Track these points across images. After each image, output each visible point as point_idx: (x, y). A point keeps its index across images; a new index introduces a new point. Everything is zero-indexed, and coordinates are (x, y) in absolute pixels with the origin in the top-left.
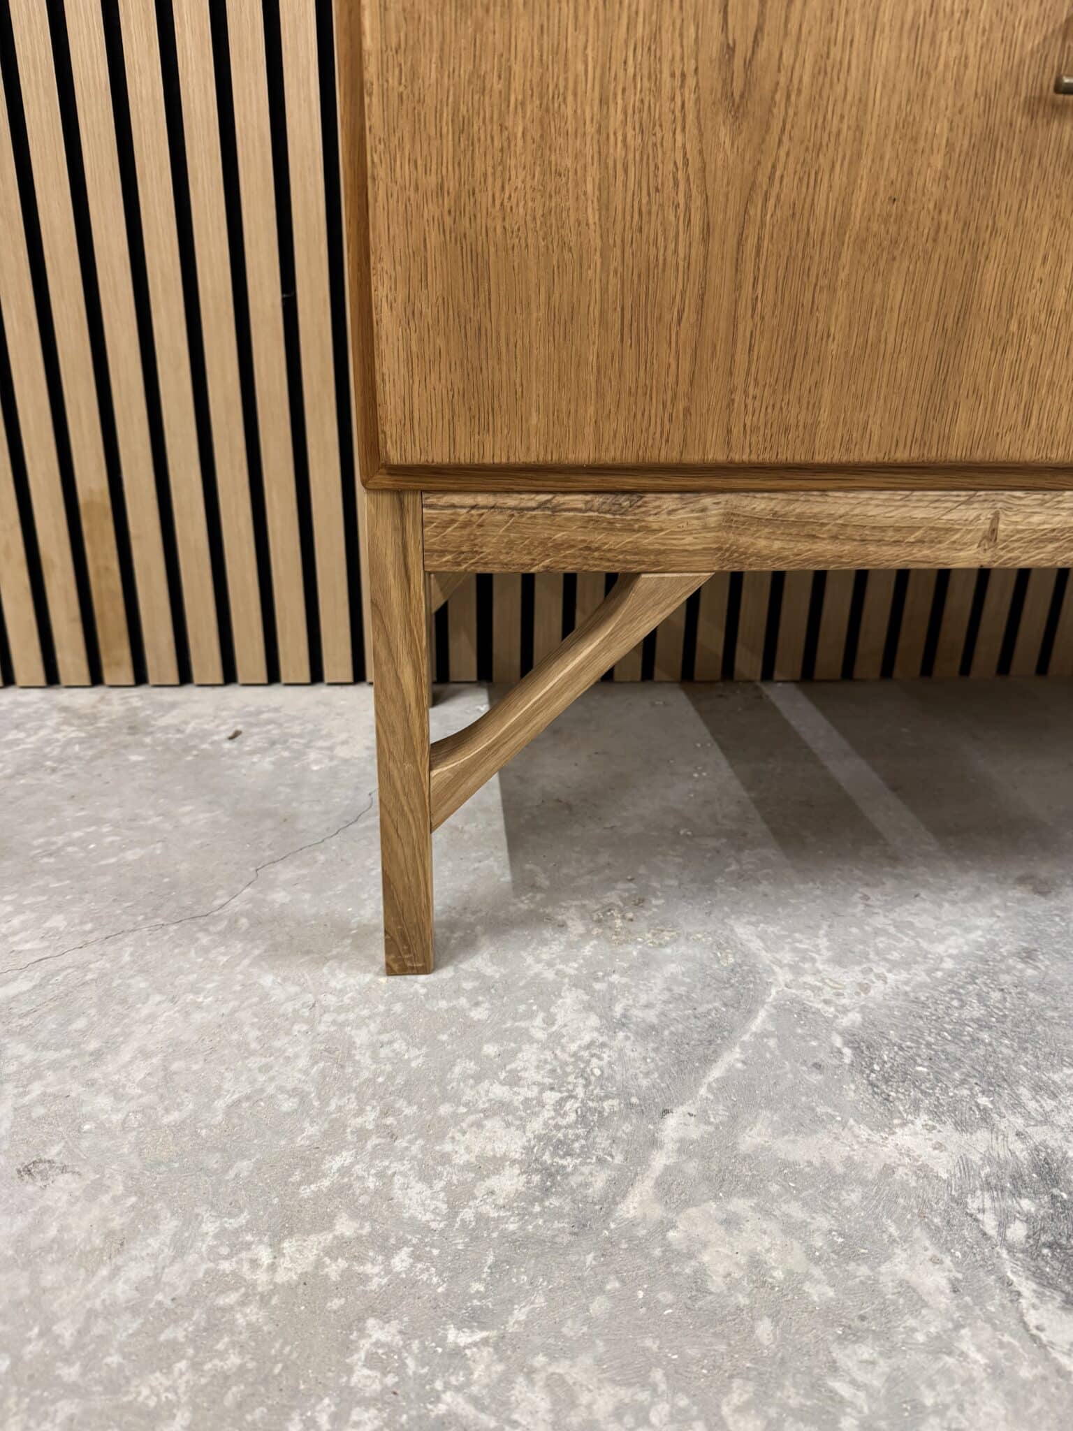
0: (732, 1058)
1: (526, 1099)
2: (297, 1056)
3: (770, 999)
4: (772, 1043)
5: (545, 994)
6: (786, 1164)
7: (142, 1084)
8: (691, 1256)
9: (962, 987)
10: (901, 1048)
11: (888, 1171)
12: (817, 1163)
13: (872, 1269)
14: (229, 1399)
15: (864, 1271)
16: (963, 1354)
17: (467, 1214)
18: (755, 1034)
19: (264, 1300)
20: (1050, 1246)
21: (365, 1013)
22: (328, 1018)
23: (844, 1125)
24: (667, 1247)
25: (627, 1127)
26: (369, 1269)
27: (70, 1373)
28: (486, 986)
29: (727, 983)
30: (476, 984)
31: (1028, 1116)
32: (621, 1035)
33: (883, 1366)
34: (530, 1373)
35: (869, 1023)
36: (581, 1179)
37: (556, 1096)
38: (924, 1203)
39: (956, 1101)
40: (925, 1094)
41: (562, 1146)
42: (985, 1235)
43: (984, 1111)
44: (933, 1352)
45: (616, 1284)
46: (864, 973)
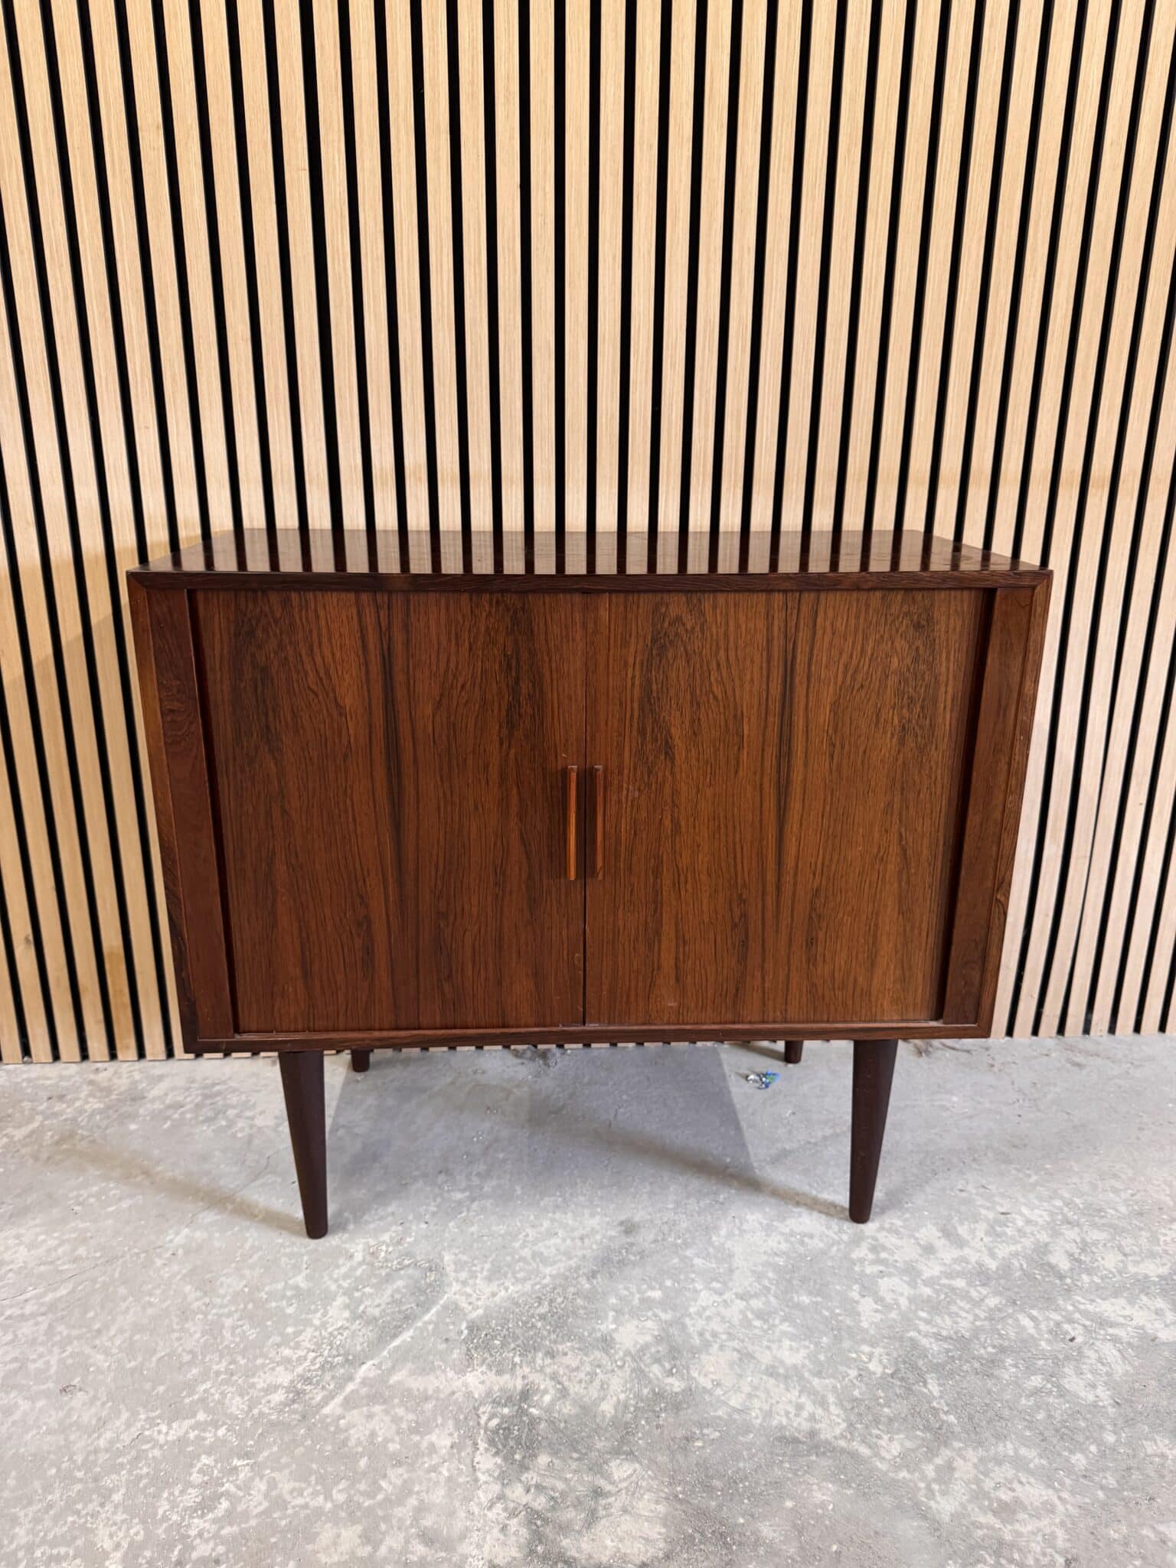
0: (407, 1336)
1: (298, 1359)
2: (195, 1332)
3: (442, 1302)
4: (431, 1327)
5: (328, 1298)
6: (409, 1390)
7: (119, 1347)
8: (346, 1431)
9: (544, 1295)
10: (493, 1330)
11: (453, 1393)
12: (421, 1389)
13: (422, 1438)
14: (141, 1485)
15: (416, 1438)
16: (440, 1473)
17: (256, 1411)
18: (426, 1323)
19: (161, 1447)
20: (504, 1429)
21: (233, 1309)
22: (214, 1311)
23: (444, 1371)
24: (337, 1427)
25: (342, 1371)
26: (207, 1435)
27: (80, 1474)
28: (299, 1294)
29: (423, 1292)
30: (293, 1292)
31: (534, 1370)
32: (358, 1322)
33: (405, 1476)
34: (261, 1478)
35: (486, 1316)
36: (311, 1395)
37: (314, 1355)
38: (460, 1409)
39: (504, 1359)
40: (491, 1355)
41: (307, 1380)
42: (479, 1424)
43: (514, 1365)
44: (429, 1471)
45: (309, 1442)
46: (499, 1286)
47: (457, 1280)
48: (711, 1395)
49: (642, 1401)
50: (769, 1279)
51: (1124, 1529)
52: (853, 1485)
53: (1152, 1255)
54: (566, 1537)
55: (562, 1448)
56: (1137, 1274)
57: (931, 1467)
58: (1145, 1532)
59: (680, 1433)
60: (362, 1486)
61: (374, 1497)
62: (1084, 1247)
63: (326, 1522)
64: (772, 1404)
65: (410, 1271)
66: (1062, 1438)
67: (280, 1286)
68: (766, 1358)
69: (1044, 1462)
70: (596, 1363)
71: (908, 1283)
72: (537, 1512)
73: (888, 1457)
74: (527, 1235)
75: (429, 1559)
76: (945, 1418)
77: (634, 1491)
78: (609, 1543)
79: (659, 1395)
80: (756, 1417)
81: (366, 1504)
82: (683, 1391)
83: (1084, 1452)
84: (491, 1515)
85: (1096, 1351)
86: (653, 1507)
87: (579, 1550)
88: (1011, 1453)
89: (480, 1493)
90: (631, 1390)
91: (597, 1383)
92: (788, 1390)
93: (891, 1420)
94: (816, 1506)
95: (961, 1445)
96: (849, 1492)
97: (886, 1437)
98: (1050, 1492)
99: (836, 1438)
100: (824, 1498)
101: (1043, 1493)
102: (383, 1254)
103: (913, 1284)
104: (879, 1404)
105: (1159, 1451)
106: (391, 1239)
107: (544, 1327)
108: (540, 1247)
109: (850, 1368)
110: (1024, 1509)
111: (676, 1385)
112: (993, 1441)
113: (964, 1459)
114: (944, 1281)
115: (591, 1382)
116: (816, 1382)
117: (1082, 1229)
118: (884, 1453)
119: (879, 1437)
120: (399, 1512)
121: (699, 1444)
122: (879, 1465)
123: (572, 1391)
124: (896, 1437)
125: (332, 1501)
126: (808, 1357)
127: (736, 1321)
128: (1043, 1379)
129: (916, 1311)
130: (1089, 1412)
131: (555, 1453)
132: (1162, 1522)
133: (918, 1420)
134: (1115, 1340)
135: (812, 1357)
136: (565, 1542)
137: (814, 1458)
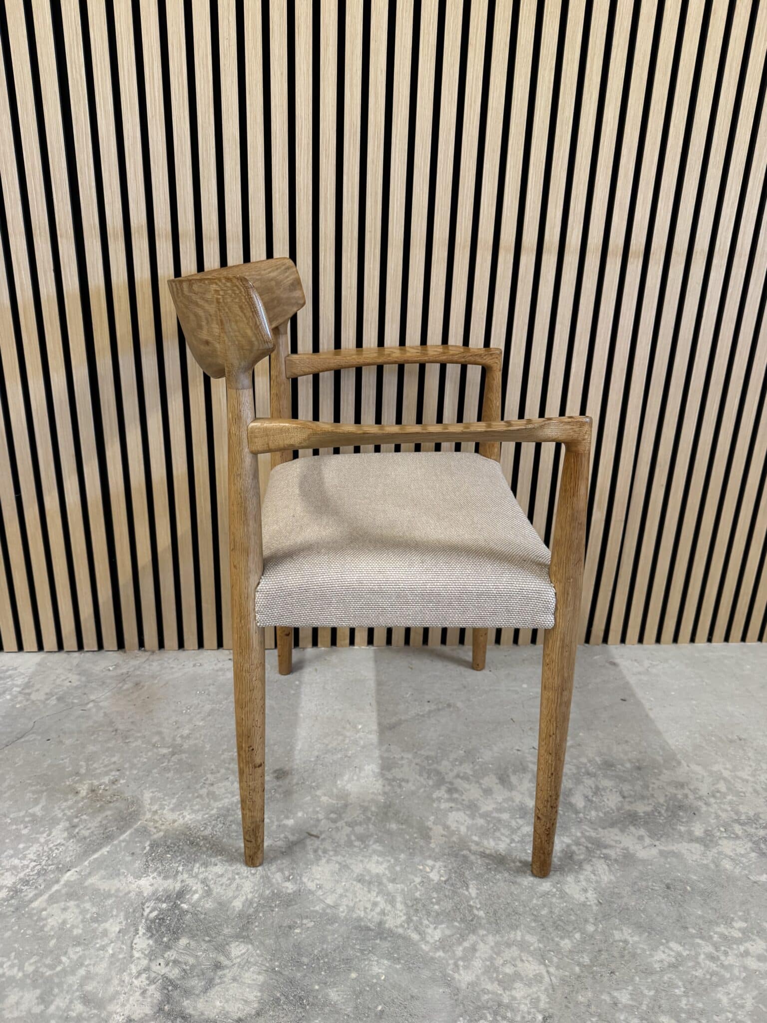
0: (105, 850)
1: (22, 867)
3: (135, 826)
4: (123, 844)
5: (55, 822)
6: (96, 891)
8: (46, 919)
9: (210, 822)
10: (168, 847)
11: (129, 892)
12: (107, 889)
13: (99, 925)
15: (96, 925)
16: (107, 951)
18: (120, 842)
20: (160, 919)
23: (125, 876)
24: (39, 917)
25: (52, 876)
28: (34, 819)
29: (123, 819)
30: (30, 819)
31: (191, 876)
32: (72, 840)
33: (81, 953)
35: (165, 836)
36: (25, 893)
37: (35, 863)
38: (132, 904)
39: (171, 868)
40: (162, 865)
41: (26, 882)
42: (143, 915)
43: (177, 872)
44: (99, 949)
45: (17, 928)
46: (179, 815)
47: (150, 810)
48: (314, 895)
49: (264, 899)
50: (372, 812)
51: (590, 994)
52: (402, 962)
53: (643, 798)
54: (187, 999)
55: (199, 933)
56: (629, 811)
57: (461, 948)
58: (603, 997)
59: (287, 922)
60: (48, 961)
61: (54, 969)
62: (597, 791)
63: (15, 987)
64: (356, 902)
65: (118, 804)
66: (557, 928)
67: (22, 814)
68: (358, 869)
69: (541, 945)
70: (236, 871)
71: (469, 816)
72: (170, 981)
73: (431, 941)
74: (207, 779)
75: (85, 1015)
76: (476, 912)
77: (246, 965)
78: (218, 1003)
79: (276, 895)
80: (342, 912)
81: (47, 974)
82: (294, 892)
83: (569, 937)
84: (136, 982)
85: (592, 865)
86: (255, 976)
87: (195, 1008)
88: (519, 938)
89: (133, 966)
90: (257, 891)
91: (234, 886)
92: (369, 892)
93: (438, 914)
94: (373, 977)
95: (485, 932)
96: (398, 967)
97: (432, 926)
98: (542, 967)
99: (396, 927)
100: (380, 971)
101: (536, 968)
102: (101, 791)
103: (472, 817)
104: (432, 903)
105: (623, 939)
106: (109, 780)
107: (204, 844)
108: (214, 789)
109: (416, 877)
110: (522, 980)
111: (290, 887)
112: (508, 929)
113: (485, 943)
114: (495, 815)
115: (230, 885)
116: (391, 887)
117: (597, 780)
118: (428, 938)
119: (427, 927)
120: (71, 979)
121: (298, 931)
122: (423, 946)
123: (215, 890)
124: (440, 926)
125: (23, 971)
126: (389, 868)
127: (342, 842)
128: (551, 885)
129: (472, 835)
130: (579, 910)
131: (193, 937)
132: (617, 989)
133: (458, 914)
134: (606, 857)
135: (391, 868)
136: (186, 1003)
137: (378, 941)
